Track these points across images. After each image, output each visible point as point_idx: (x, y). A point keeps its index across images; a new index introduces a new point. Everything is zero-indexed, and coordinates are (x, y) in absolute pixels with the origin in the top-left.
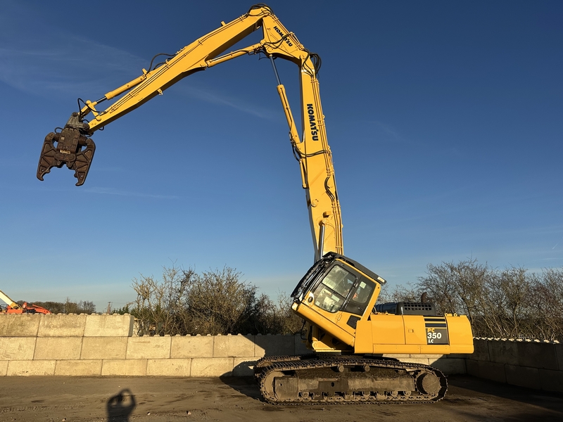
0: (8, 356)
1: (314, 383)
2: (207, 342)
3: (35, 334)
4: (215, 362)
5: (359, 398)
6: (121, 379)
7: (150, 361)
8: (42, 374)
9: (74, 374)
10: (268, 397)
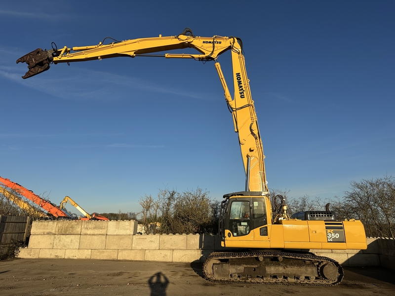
0: (65, 246)
1: (241, 268)
2: (182, 239)
3: (79, 233)
4: (189, 252)
5: (274, 280)
6: (129, 262)
7: (147, 251)
8: (84, 258)
10: (209, 277)
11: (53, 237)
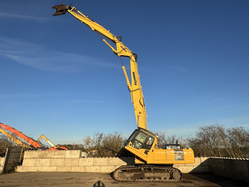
0: (42, 165)
1: (132, 174)
2: (106, 160)
3: (50, 157)
4: (109, 167)
5: (149, 180)
6: (77, 173)
7: (87, 167)
8: (52, 171)
9: (62, 171)
10: (116, 179)
11: (36, 159)
